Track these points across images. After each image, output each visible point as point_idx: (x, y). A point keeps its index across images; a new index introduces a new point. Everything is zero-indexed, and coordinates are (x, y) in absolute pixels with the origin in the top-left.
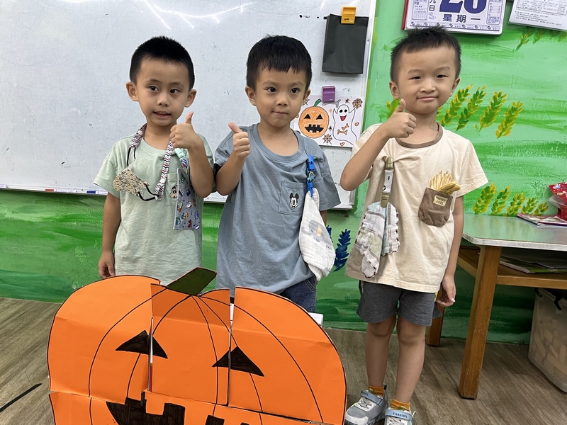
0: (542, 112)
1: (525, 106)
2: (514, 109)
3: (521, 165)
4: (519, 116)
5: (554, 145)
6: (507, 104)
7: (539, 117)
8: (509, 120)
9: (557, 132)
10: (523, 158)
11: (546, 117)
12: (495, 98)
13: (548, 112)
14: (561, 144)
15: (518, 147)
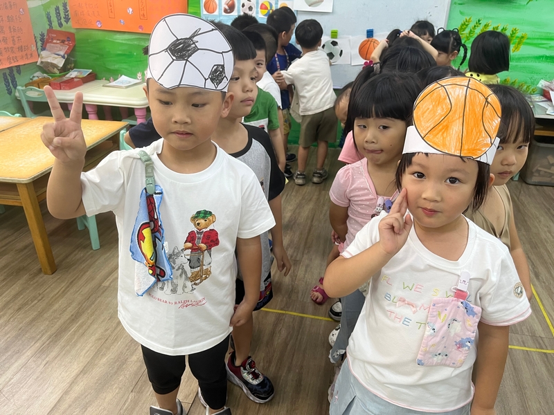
0: (538, 39)
1: (529, 35)
2: (522, 37)
3: (524, 67)
4: (525, 41)
5: (542, 57)
6: (519, 34)
7: (536, 41)
8: (519, 43)
9: (545, 50)
10: (525, 64)
11: (539, 41)
12: (513, 31)
13: (541, 39)
14: (546, 56)
15: (523, 58)
